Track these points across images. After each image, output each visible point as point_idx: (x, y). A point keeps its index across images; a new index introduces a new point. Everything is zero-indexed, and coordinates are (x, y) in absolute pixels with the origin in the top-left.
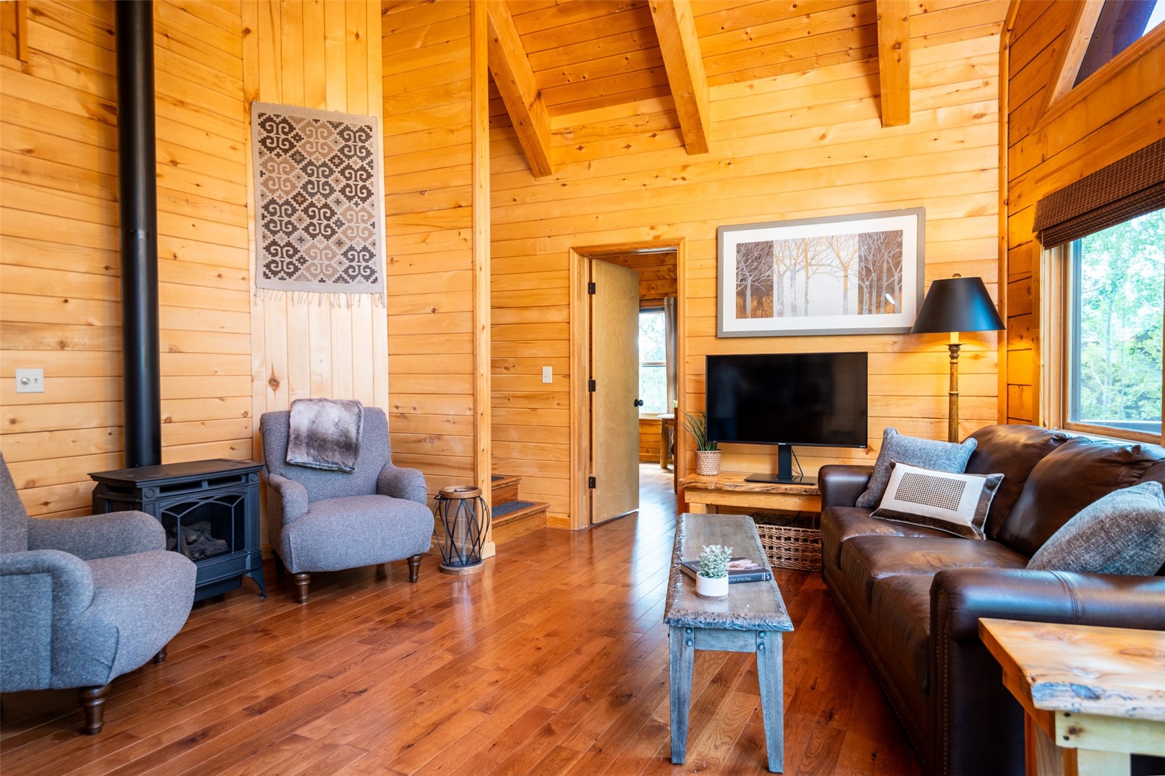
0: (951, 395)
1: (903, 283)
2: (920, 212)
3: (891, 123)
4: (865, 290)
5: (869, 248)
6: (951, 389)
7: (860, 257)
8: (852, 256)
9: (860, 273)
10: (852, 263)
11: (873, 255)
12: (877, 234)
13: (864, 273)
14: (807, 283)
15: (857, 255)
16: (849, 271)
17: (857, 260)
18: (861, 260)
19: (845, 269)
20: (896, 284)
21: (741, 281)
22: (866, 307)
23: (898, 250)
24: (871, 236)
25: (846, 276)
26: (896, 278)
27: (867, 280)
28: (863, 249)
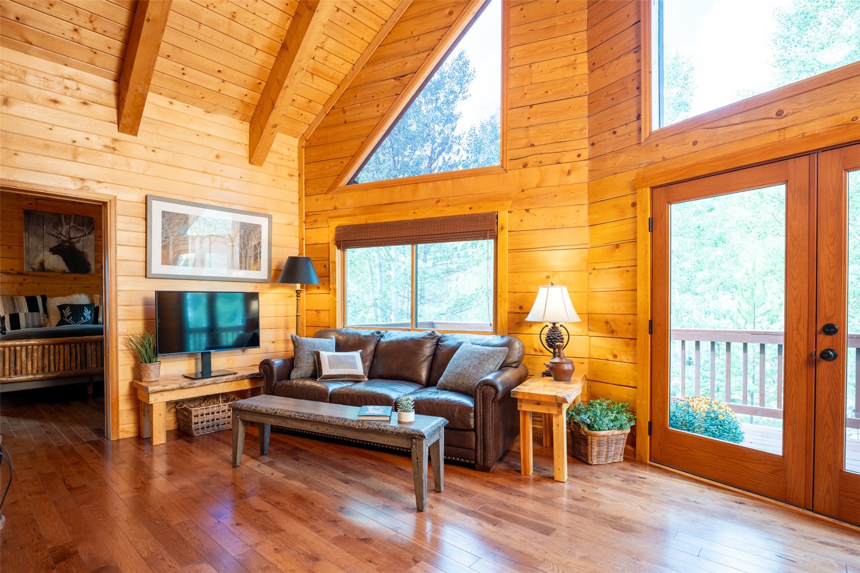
0: (297, 316)
1: (262, 254)
2: (270, 217)
3: (254, 163)
4: (243, 255)
5: (245, 232)
6: (297, 313)
7: (240, 235)
8: (237, 234)
9: (240, 245)
10: (236, 239)
11: (247, 236)
12: (249, 224)
13: (242, 245)
14: (210, 246)
15: (239, 234)
16: (235, 243)
17: (239, 237)
18: (241, 238)
19: (232, 242)
20: (258, 254)
21: (165, 238)
22: (243, 266)
23: (259, 236)
24: (246, 225)
25: (233, 246)
26: (258, 251)
27: (244, 250)
28: (242, 232)
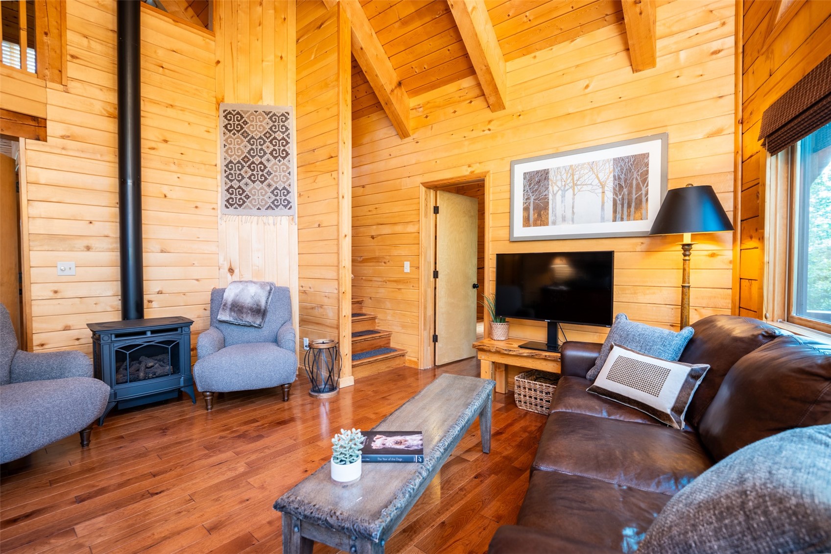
1: (649, 196)
2: (664, 137)
3: (640, 68)
4: (618, 202)
5: (622, 169)
6: (684, 282)
7: (614, 176)
8: (608, 176)
9: (614, 189)
10: (608, 182)
11: (625, 175)
12: (628, 157)
13: (617, 189)
14: (573, 199)
15: (612, 175)
16: (606, 188)
17: (612, 179)
18: (615, 179)
19: (603, 187)
20: (643, 196)
21: (526, 200)
22: (619, 216)
23: (645, 169)
24: (623, 160)
25: (604, 192)
26: (643, 192)
27: (620, 194)
28: (616, 170)
